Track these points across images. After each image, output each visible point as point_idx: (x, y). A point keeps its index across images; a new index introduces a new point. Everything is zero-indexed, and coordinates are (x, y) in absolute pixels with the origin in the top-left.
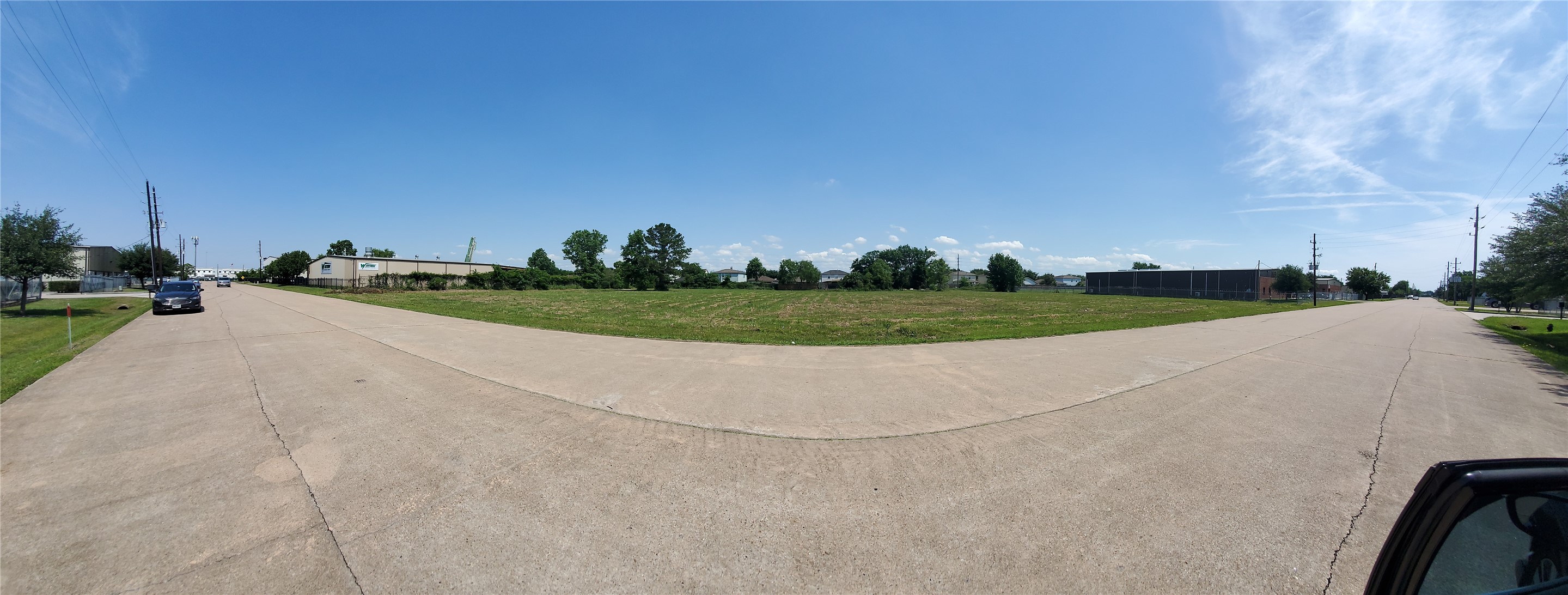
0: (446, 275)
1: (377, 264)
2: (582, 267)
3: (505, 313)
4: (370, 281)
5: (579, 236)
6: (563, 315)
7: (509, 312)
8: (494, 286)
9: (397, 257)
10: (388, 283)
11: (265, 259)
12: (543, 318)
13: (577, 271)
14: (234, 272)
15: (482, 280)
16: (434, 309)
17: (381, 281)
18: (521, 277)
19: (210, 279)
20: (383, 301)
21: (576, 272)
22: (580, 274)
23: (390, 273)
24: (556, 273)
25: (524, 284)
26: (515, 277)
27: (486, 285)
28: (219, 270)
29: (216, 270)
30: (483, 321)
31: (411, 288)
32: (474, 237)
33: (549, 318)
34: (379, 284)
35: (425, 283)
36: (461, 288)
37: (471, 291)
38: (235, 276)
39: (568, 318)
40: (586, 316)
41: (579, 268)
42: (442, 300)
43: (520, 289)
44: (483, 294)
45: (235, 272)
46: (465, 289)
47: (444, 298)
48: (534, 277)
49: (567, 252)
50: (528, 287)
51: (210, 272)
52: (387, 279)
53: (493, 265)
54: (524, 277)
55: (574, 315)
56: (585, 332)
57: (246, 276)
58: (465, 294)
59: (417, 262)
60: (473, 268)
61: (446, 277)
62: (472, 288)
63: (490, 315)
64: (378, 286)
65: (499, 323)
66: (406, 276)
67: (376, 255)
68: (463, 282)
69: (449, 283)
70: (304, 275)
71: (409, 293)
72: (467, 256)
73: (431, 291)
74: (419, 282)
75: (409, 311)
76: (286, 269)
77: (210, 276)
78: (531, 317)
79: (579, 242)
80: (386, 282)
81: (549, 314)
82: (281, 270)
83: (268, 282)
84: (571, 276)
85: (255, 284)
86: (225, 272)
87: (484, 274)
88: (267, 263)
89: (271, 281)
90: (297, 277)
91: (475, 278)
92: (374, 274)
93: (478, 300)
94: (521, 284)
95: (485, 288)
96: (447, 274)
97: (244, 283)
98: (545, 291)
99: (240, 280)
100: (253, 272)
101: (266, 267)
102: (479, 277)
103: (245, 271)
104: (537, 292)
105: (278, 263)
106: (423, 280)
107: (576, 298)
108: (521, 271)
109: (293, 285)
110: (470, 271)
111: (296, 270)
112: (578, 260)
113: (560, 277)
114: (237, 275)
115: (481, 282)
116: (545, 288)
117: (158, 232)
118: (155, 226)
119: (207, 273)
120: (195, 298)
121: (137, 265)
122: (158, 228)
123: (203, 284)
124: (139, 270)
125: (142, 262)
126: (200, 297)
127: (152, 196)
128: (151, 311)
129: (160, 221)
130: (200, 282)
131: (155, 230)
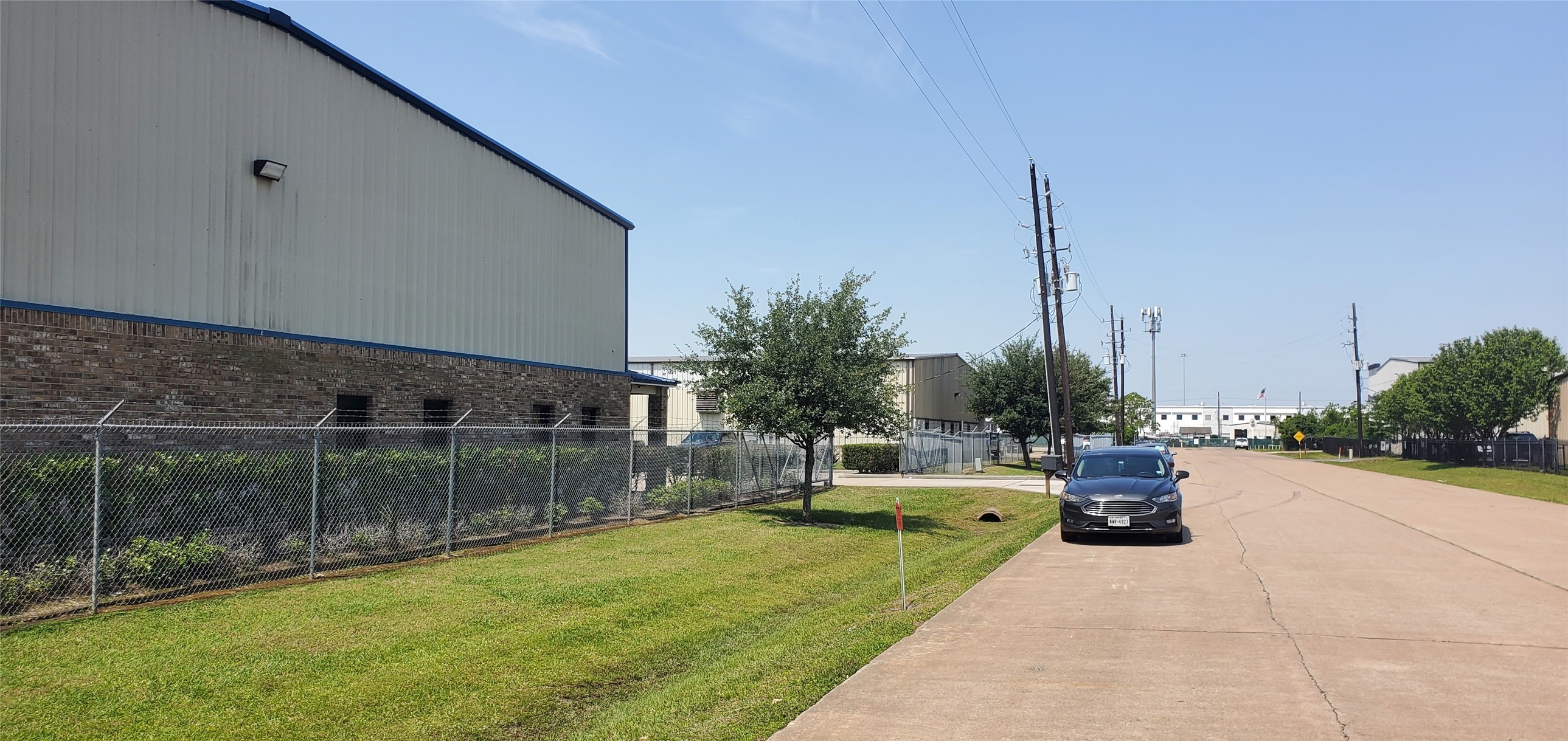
11: (1374, 367)
14: (1268, 419)
19: (1196, 442)
28: (1223, 412)
29: (1213, 412)
38: (1271, 431)
45: (1273, 418)
51: (1195, 417)
57: (1310, 431)
70: (1535, 426)
76: (1457, 404)
77: (1196, 432)
82: (1435, 408)
83: (1389, 453)
85: (1339, 458)
86: (1241, 418)
88: (1380, 383)
89: (1397, 449)
90: (1502, 432)
97: (1305, 457)
99: (1290, 444)
100: (1333, 417)
101: (1377, 398)
103: (1304, 413)
105: (1425, 380)
109: (1490, 465)
111: (1498, 407)
114: (1280, 426)
117: (1059, 306)
118: (1053, 288)
119: (1187, 422)
120: (1166, 499)
121: (1011, 401)
122: (1058, 294)
123: (1181, 459)
124: (1017, 416)
125: (1023, 392)
126: (1180, 498)
127: (1042, 204)
128: (1056, 531)
129: (1062, 274)
130: (1172, 450)
131: (1052, 300)
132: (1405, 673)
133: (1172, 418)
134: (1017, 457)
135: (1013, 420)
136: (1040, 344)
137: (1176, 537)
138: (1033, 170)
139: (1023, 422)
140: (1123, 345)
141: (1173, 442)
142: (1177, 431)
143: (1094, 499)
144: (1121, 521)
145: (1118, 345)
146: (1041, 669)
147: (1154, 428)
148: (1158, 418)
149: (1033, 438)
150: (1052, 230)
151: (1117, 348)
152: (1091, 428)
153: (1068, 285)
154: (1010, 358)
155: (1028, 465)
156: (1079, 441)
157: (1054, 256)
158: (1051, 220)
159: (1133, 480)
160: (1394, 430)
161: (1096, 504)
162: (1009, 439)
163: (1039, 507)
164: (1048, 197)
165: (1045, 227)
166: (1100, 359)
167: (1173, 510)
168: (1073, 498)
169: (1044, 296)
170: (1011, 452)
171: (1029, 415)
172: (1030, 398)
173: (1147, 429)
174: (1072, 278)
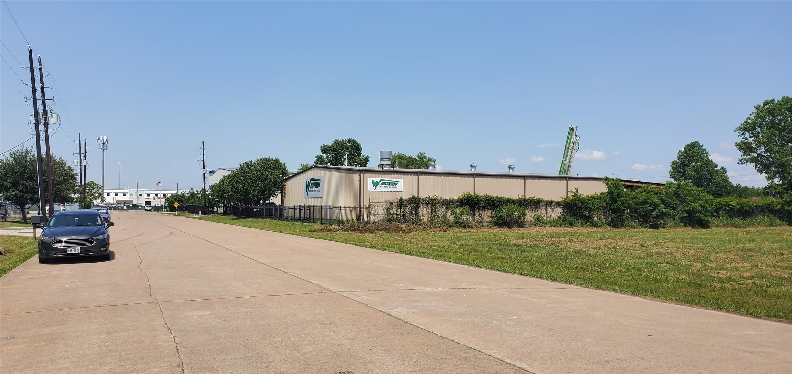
0: (524, 200)
1: (400, 180)
2: (783, 179)
3: (620, 271)
4: (388, 209)
5: (771, 112)
6: (729, 280)
7: (628, 270)
8: (613, 220)
9: (439, 168)
10: (420, 214)
11: (212, 172)
12: (689, 284)
13: (770, 187)
14: (162, 196)
15: (588, 209)
16: (497, 262)
17: (407, 210)
18: (658, 202)
19: (125, 207)
20: (409, 245)
21: (766, 192)
22: (779, 194)
23: (423, 196)
24: (728, 193)
25: (663, 215)
26: (645, 202)
27: (596, 219)
28: (139, 192)
29: (134, 192)
30: (577, 285)
31: (462, 223)
32: (574, 127)
33: (700, 285)
34: (404, 215)
35: (486, 215)
36: (552, 223)
37: (569, 229)
38: (163, 202)
39: (736, 286)
40: (780, 285)
41: (777, 181)
42: (515, 245)
43: (655, 226)
44: (589, 236)
45: (164, 195)
46: (561, 225)
47: (518, 242)
48: (682, 202)
49: (745, 148)
50: (670, 222)
51: (125, 195)
52: (418, 207)
53: (606, 179)
54: (663, 201)
55: (749, 282)
56: (768, 317)
57: (182, 202)
58: (558, 236)
59: (474, 176)
60: (573, 185)
61: (524, 203)
62: (571, 224)
63: (595, 275)
64: (403, 219)
65: (604, 289)
66: (453, 201)
67: (400, 165)
68: (556, 213)
69: (530, 215)
70: (276, 200)
71: (458, 231)
72: (563, 164)
73: (497, 229)
74: (477, 212)
75: (452, 264)
76: (246, 190)
77: (125, 202)
78: (667, 280)
79: (773, 125)
80: (417, 212)
81: (700, 276)
82: (237, 191)
83: (217, 213)
84: (754, 201)
85: (195, 215)
86: (149, 195)
87: (592, 197)
88: (214, 180)
89: (221, 210)
90: (264, 202)
91: (576, 205)
92: (395, 199)
93: (578, 246)
94: (658, 217)
95: (594, 225)
96: (527, 197)
97: (179, 215)
98: (704, 230)
99: (172, 209)
100: (192, 195)
101: (212, 187)
102: (582, 202)
103: (179, 193)
104: (690, 232)
105: (233, 179)
106: (484, 208)
107: (766, 246)
108: (657, 190)
109: (258, 217)
110: (567, 191)
111: (262, 191)
112: (771, 164)
113: (734, 202)
114: (168, 200)
115: (587, 214)
116: (704, 225)
117: (46, 131)
118: (42, 121)
119: (121, 197)
120: (101, 237)
121: (15, 184)
122: (46, 124)
123: (114, 216)
124: (18, 193)
125: (24, 179)
126: (108, 236)
127: (37, 72)
128: (36, 258)
129: (49, 113)
130: (110, 212)
131: (42, 128)
132: (208, 315)
133: (112, 195)
134: (19, 216)
135: (16, 195)
136: (34, 152)
137: (107, 257)
138: (30, 52)
139: (22, 196)
140: (85, 156)
141: (113, 208)
142: (115, 202)
143: (60, 239)
144: (76, 250)
145: (83, 155)
146: (12, 338)
147: (103, 200)
148: (105, 195)
149: (29, 206)
150: (42, 88)
151: (82, 156)
152: (65, 200)
153: (52, 120)
154: (15, 159)
155: (25, 221)
156: (56, 207)
157: (44, 103)
158: (42, 82)
159: (83, 228)
160: (220, 202)
161: (61, 241)
162: (13, 206)
163: (28, 244)
164: (41, 69)
165: (38, 86)
166: (72, 163)
167: (105, 243)
168: (46, 239)
169: (37, 124)
170: (14, 213)
171: (26, 192)
172: (28, 183)
173: (99, 201)
174: (54, 116)
